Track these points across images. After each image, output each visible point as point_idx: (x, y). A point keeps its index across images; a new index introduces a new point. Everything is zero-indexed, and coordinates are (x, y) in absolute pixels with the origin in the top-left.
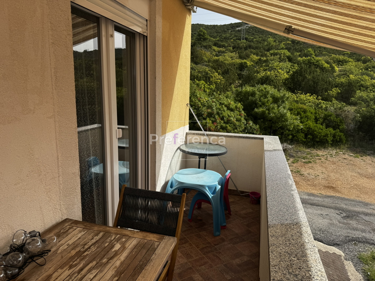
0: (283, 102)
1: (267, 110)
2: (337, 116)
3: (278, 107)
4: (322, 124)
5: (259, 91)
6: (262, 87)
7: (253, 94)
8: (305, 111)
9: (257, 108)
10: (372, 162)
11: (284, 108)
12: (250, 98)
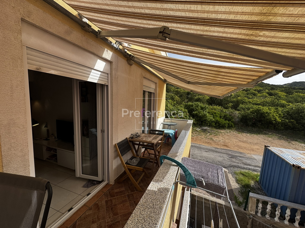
0: (205, 109)
1: (198, 112)
2: (230, 115)
3: (203, 111)
4: (223, 119)
5: (195, 105)
6: (196, 103)
7: (192, 106)
8: (215, 113)
9: (194, 111)
10: (246, 136)
11: (206, 112)
12: (191, 107)
